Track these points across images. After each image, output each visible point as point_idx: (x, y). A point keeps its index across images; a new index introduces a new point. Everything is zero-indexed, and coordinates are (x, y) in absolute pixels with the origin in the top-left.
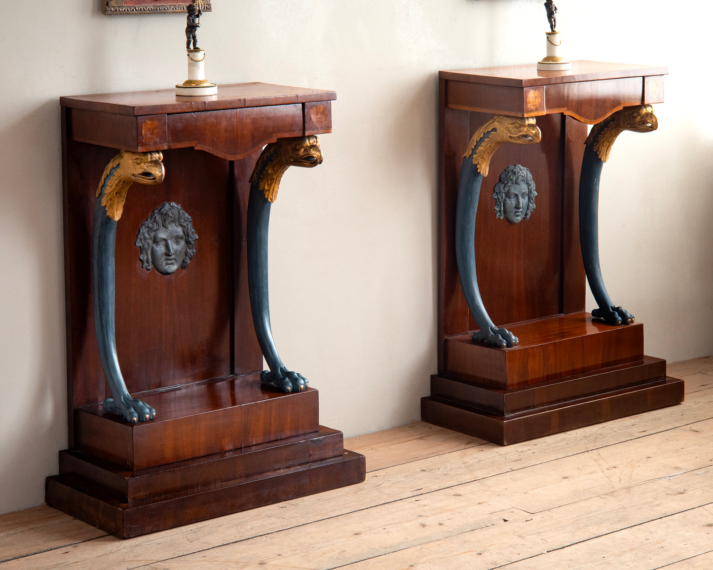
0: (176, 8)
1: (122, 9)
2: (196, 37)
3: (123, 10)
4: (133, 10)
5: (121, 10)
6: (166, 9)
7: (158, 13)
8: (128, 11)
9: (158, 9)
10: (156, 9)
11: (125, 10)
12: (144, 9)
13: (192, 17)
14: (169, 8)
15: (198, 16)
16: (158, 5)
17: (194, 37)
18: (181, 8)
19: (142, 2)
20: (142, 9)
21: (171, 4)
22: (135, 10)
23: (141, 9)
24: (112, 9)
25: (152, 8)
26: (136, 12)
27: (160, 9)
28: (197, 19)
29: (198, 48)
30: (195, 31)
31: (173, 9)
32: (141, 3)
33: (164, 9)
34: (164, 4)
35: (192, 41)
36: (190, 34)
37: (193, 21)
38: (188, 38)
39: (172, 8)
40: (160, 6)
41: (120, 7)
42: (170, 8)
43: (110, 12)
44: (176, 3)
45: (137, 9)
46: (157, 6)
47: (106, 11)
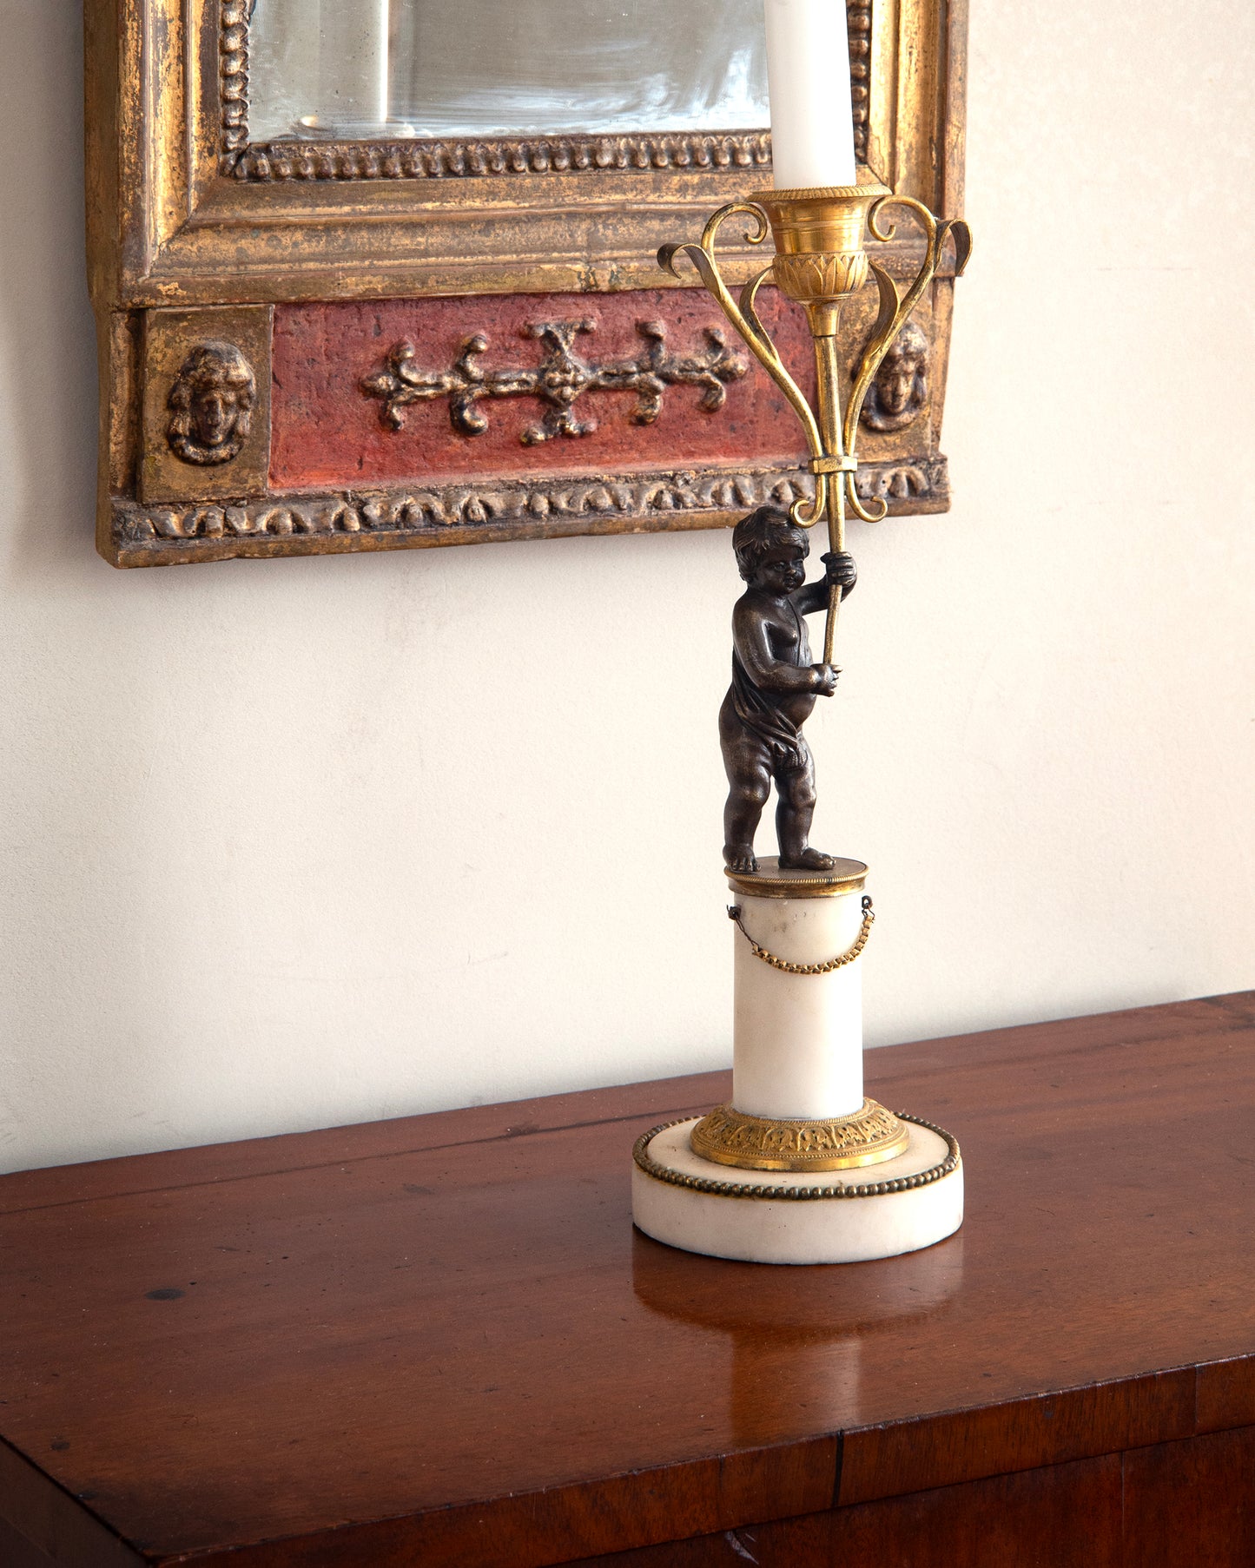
0: (678, 500)
1: (253, 520)
2: (800, 770)
3: (262, 524)
4: (341, 523)
5: (243, 526)
6: (606, 502)
7: (538, 536)
8: (299, 528)
9: (543, 505)
10: (530, 510)
11: (273, 528)
12: (429, 513)
13: (771, 611)
14: (627, 500)
15: (820, 597)
16: (541, 474)
17: (790, 772)
18: (717, 496)
19: (416, 461)
20: (416, 511)
21: (645, 467)
22: (356, 525)
23: (405, 512)
24: (174, 522)
25: (497, 503)
26: (367, 540)
27: (553, 508)
28: (815, 622)
29: (814, 863)
30: (799, 720)
31: (657, 503)
32: (405, 469)
33: (592, 506)
34: (592, 471)
35: (774, 797)
36: (755, 750)
37: (784, 643)
38: (742, 777)
39: (650, 495)
40: (561, 485)
41: (235, 502)
42: (636, 496)
43: (149, 543)
44: (681, 462)
45: (374, 511)
46: (535, 488)
47: (117, 537)
